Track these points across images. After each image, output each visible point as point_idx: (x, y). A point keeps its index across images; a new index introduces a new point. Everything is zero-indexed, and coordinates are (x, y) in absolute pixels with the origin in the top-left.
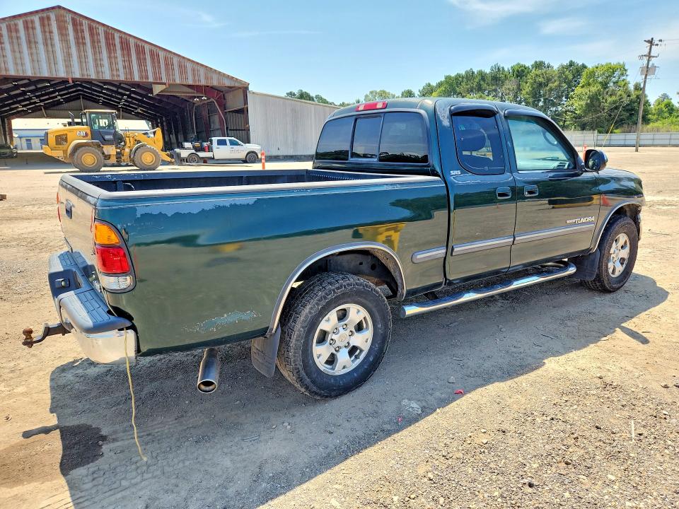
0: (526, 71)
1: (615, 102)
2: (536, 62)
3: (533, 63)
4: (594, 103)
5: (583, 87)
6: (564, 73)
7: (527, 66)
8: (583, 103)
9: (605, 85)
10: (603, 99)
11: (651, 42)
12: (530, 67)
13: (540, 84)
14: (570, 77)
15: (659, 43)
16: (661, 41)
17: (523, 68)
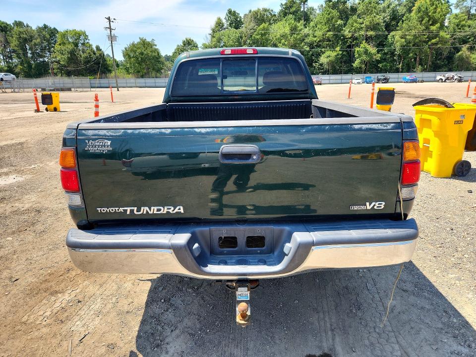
0: (9, 28)
1: (86, 58)
2: (16, 22)
3: (13, 22)
4: (73, 57)
5: (60, 45)
6: (41, 32)
7: (8, 23)
8: (66, 56)
9: (76, 45)
10: (78, 54)
11: (109, 19)
12: (12, 25)
13: (25, 40)
14: (48, 36)
15: (114, 21)
16: (114, 19)
17: (5, 25)
